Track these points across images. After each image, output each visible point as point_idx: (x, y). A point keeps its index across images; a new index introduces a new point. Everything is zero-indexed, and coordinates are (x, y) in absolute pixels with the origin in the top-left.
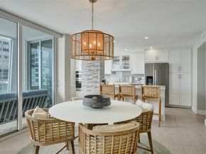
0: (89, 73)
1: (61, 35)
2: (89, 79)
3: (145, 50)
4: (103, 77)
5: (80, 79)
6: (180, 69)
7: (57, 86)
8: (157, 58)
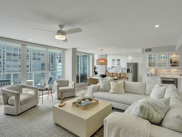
0: (101, 68)
1: (91, 54)
2: (100, 70)
3: (127, 57)
4: (106, 69)
5: (96, 70)
6: (142, 66)
7: (89, 73)
8: (132, 61)
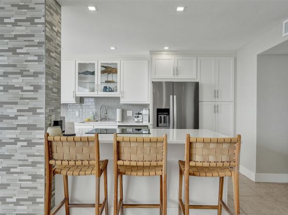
3: (153, 53)
6: (216, 94)
